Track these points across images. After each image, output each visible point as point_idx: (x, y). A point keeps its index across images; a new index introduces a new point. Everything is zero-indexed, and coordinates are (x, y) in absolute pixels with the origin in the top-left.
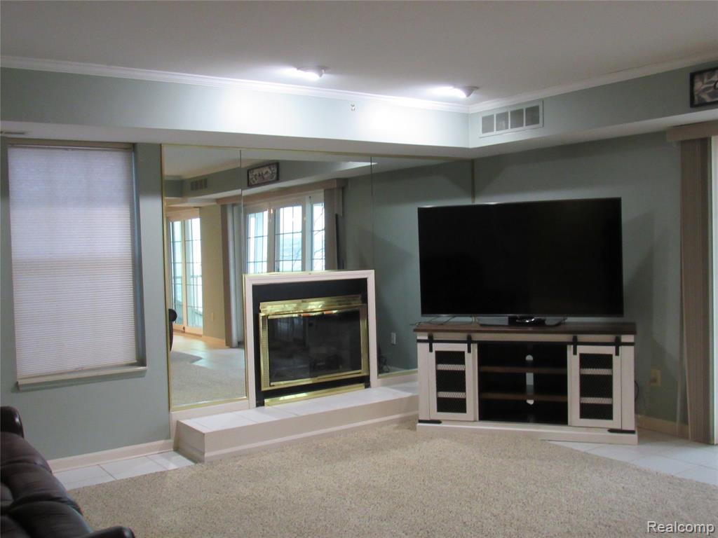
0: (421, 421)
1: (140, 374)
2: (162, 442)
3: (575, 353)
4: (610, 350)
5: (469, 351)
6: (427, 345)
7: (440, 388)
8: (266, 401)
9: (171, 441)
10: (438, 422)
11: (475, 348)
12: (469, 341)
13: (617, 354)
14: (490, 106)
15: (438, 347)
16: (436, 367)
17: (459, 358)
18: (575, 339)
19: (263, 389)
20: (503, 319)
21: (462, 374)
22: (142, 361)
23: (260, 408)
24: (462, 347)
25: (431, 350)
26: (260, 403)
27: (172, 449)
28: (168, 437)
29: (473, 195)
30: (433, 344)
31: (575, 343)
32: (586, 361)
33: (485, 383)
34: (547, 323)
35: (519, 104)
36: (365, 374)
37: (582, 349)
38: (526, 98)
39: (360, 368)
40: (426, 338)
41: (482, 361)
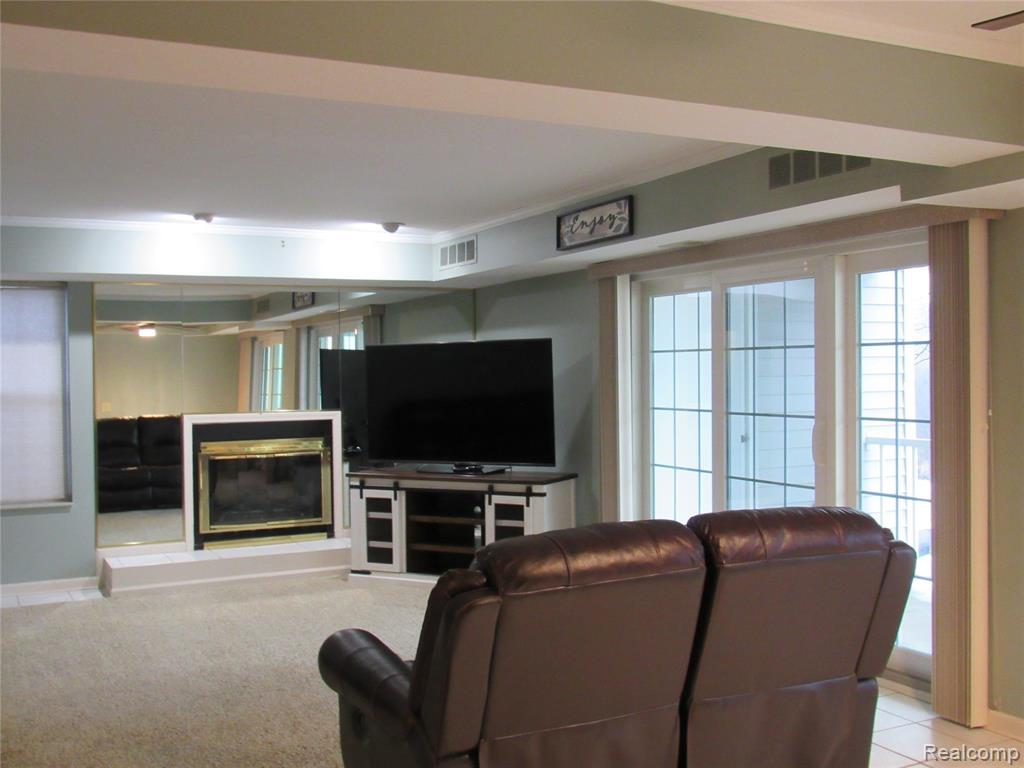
0: (353, 572)
1: (66, 509)
2: (87, 579)
3: (490, 503)
4: (520, 501)
5: (395, 499)
6: (358, 491)
7: (370, 538)
8: (206, 544)
9: (96, 579)
10: (368, 573)
11: (402, 495)
12: (396, 488)
13: (528, 505)
14: (443, 238)
15: (369, 493)
16: (367, 515)
17: (384, 505)
18: (491, 488)
19: (202, 531)
20: (450, 467)
21: (389, 522)
22: (68, 498)
23: (199, 552)
24: (389, 494)
25: (361, 497)
26: (199, 545)
27: (97, 587)
28: (94, 574)
29: (475, 330)
30: (364, 491)
31: (491, 492)
32: (503, 511)
33: (414, 533)
34: (484, 470)
35: (462, 238)
36: (330, 523)
37: (497, 499)
38: (464, 232)
39: (321, 516)
40: (358, 484)
41: (410, 511)
